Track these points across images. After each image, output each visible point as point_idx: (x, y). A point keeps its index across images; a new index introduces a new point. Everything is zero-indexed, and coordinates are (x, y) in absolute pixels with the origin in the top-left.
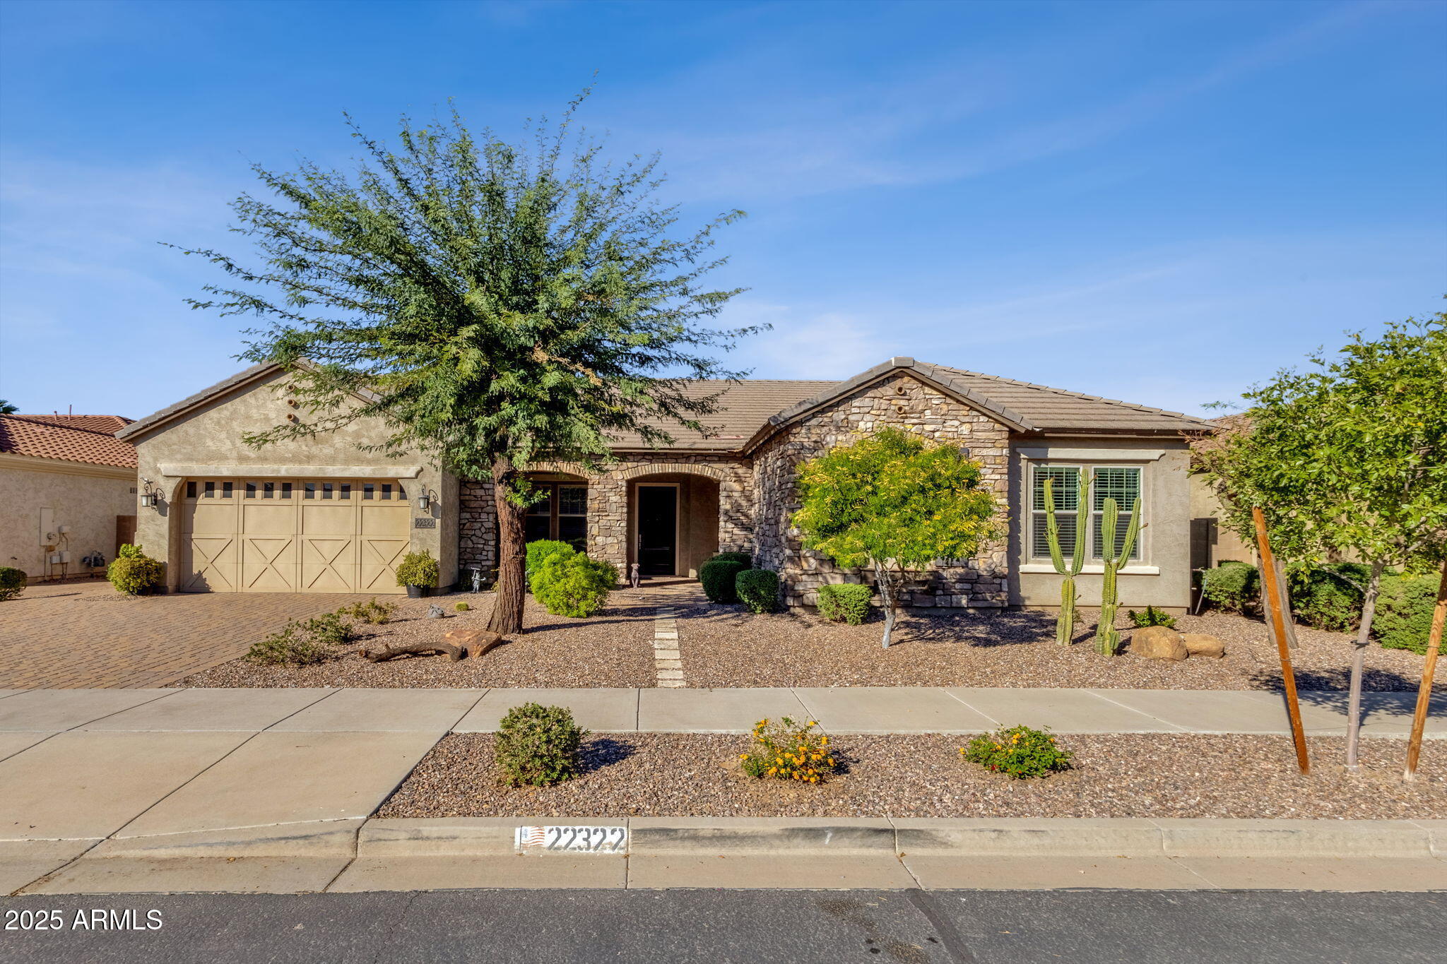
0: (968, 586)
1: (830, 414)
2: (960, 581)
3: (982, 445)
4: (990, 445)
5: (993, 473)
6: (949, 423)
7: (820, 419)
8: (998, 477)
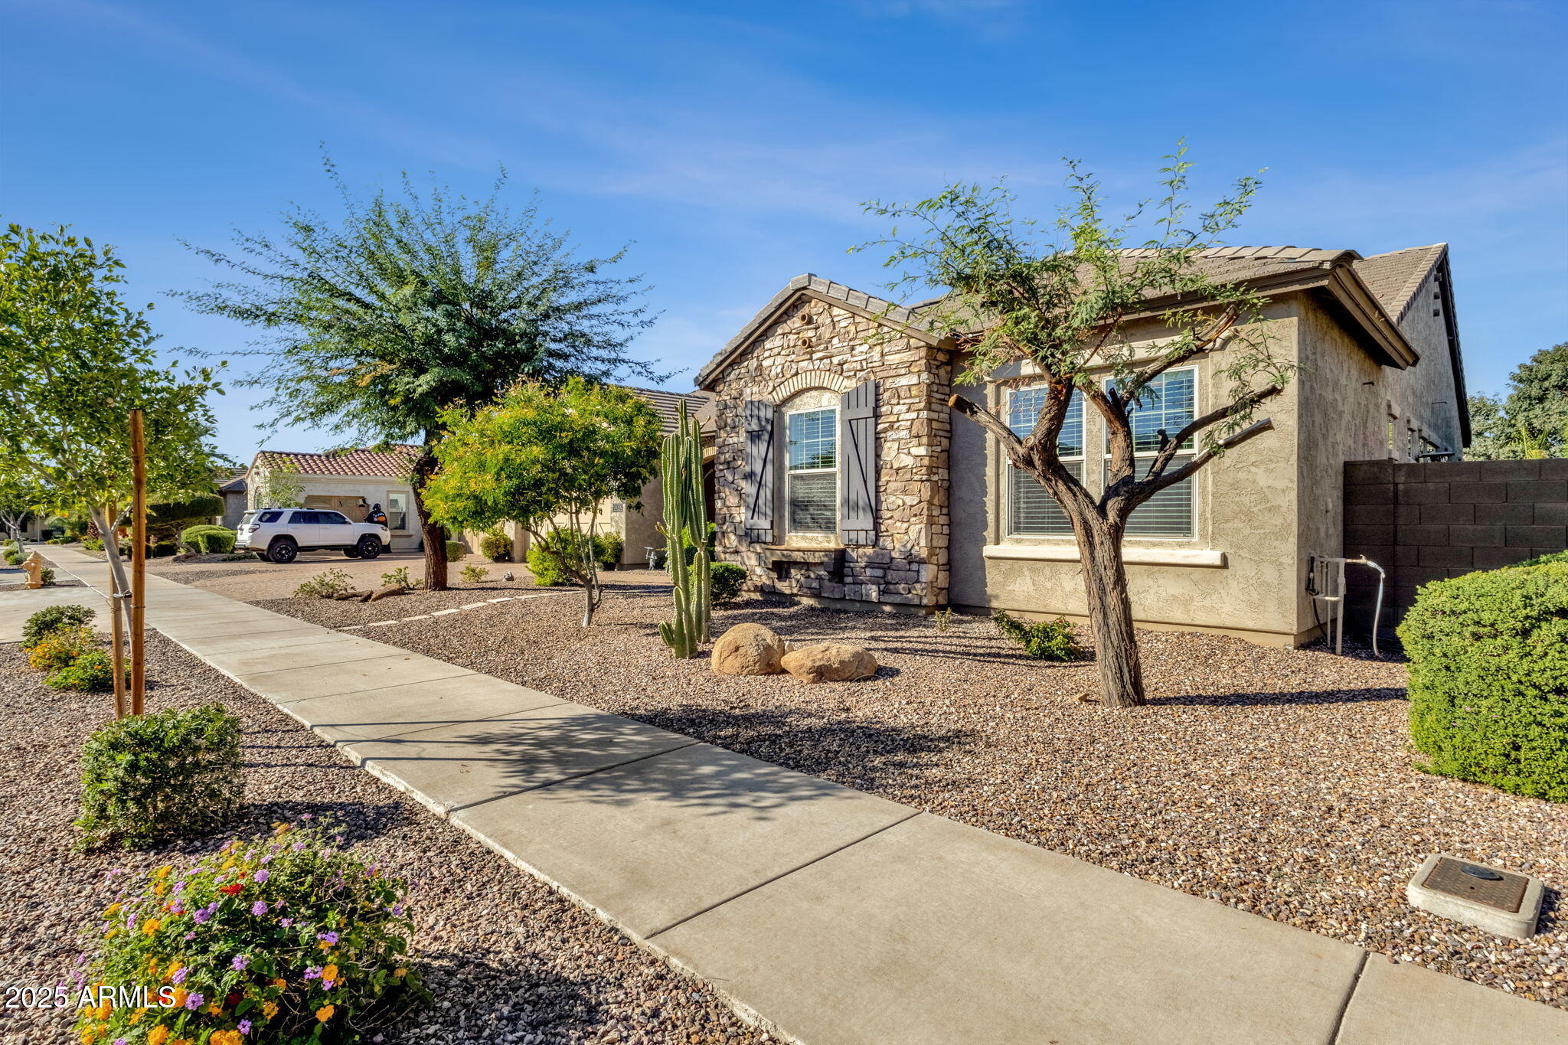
0: (879, 573)
1: (746, 364)
2: (871, 565)
3: (893, 373)
4: (903, 371)
5: (908, 410)
6: (858, 349)
7: (737, 372)
8: (914, 415)
